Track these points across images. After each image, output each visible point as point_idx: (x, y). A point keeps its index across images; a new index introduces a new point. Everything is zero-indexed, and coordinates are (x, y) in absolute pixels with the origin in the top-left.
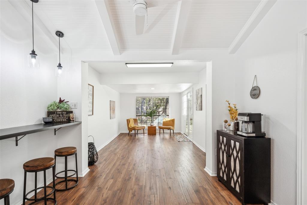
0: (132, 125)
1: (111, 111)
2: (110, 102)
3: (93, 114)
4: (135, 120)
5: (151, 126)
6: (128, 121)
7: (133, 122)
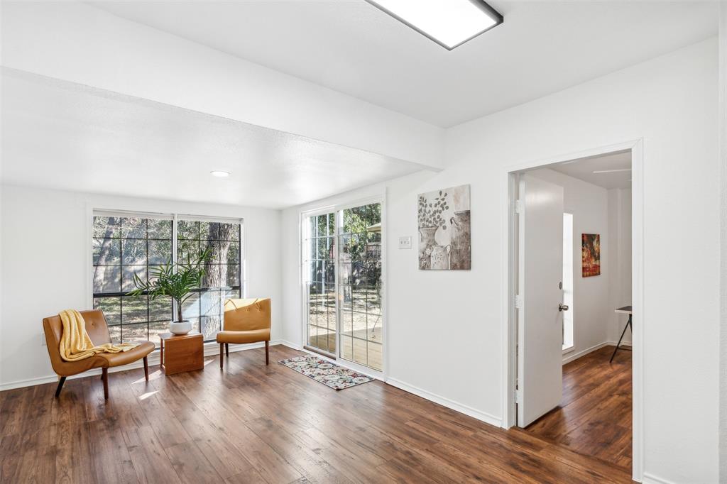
0: (79, 342)
4: (94, 320)
5: (177, 335)
6: (55, 327)
7: (84, 331)
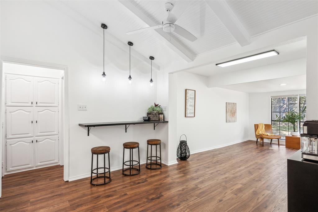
0: (261, 131)
1: (228, 114)
2: (226, 104)
3: (194, 116)
4: (268, 127)
5: (293, 136)
6: (256, 127)
7: (264, 129)
